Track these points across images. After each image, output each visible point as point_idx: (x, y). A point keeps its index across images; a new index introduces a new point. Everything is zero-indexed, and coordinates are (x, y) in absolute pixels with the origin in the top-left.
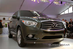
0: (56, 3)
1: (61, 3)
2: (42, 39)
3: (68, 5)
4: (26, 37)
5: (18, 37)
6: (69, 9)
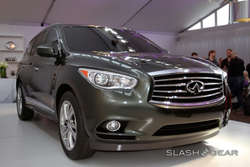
2: (154, 135)
4: (98, 130)
5: (63, 124)
6: (218, 12)
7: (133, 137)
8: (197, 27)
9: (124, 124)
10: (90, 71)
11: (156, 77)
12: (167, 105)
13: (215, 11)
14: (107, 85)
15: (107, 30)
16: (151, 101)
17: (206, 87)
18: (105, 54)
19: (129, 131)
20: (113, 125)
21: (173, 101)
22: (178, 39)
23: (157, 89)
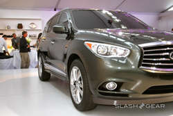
2: (144, 93)
4: (99, 88)
5: (72, 84)
9: (120, 85)
10: (93, 44)
11: (145, 48)
12: (153, 70)
14: (106, 55)
15: (104, 12)
16: (141, 67)
18: (104, 30)
19: (123, 90)
20: (111, 86)
23: (145, 57)
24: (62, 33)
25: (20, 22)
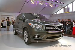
0: (51, 5)
1: (55, 5)
2: (46, 39)
3: (60, 7)
4: (33, 37)
5: (24, 36)
6: (61, 10)
7: (41, 39)
8: (56, 14)
9: (39, 36)
10: (31, 24)
11: (47, 25)
12: (49, 32)
13: (60, 10)
14: (35, 27)
15: (35, 14)
16: (45, 31)
17: (58, 28)
18: (34, 20)
19: (40, 38)
20: (36, 36)
21: (50, 31)
22: (51, 17)
23: (47, 28)
24: (21, 20)
25: (8, 16)
